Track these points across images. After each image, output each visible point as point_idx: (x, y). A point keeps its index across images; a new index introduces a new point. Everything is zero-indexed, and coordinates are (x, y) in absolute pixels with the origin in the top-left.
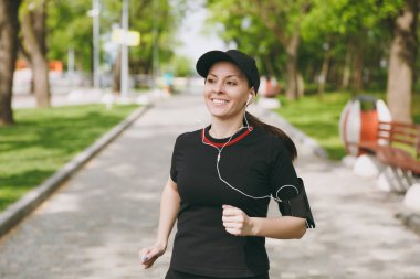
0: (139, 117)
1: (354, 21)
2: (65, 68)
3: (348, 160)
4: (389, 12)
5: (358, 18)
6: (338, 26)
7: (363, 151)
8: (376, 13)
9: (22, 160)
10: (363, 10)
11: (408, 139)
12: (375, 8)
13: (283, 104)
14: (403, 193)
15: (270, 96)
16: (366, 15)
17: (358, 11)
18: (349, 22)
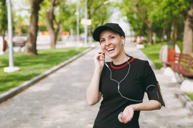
0: (88, 52)
1: (169, 13)
2: (70, 34)
3: (162, 69)
4: (184, 9)
5: (171, 11)
6: (163, 15)
7: (168, 66)
8: (179, 9)
9: (31, 69)
10: (173, 8)
11: (185, 60)
12: (178, 7)
13: (145, 46)
14: (181, 83)
15: (141, 43)
16: (175, 10)
17: (171, 9)
18: (167, 13)
